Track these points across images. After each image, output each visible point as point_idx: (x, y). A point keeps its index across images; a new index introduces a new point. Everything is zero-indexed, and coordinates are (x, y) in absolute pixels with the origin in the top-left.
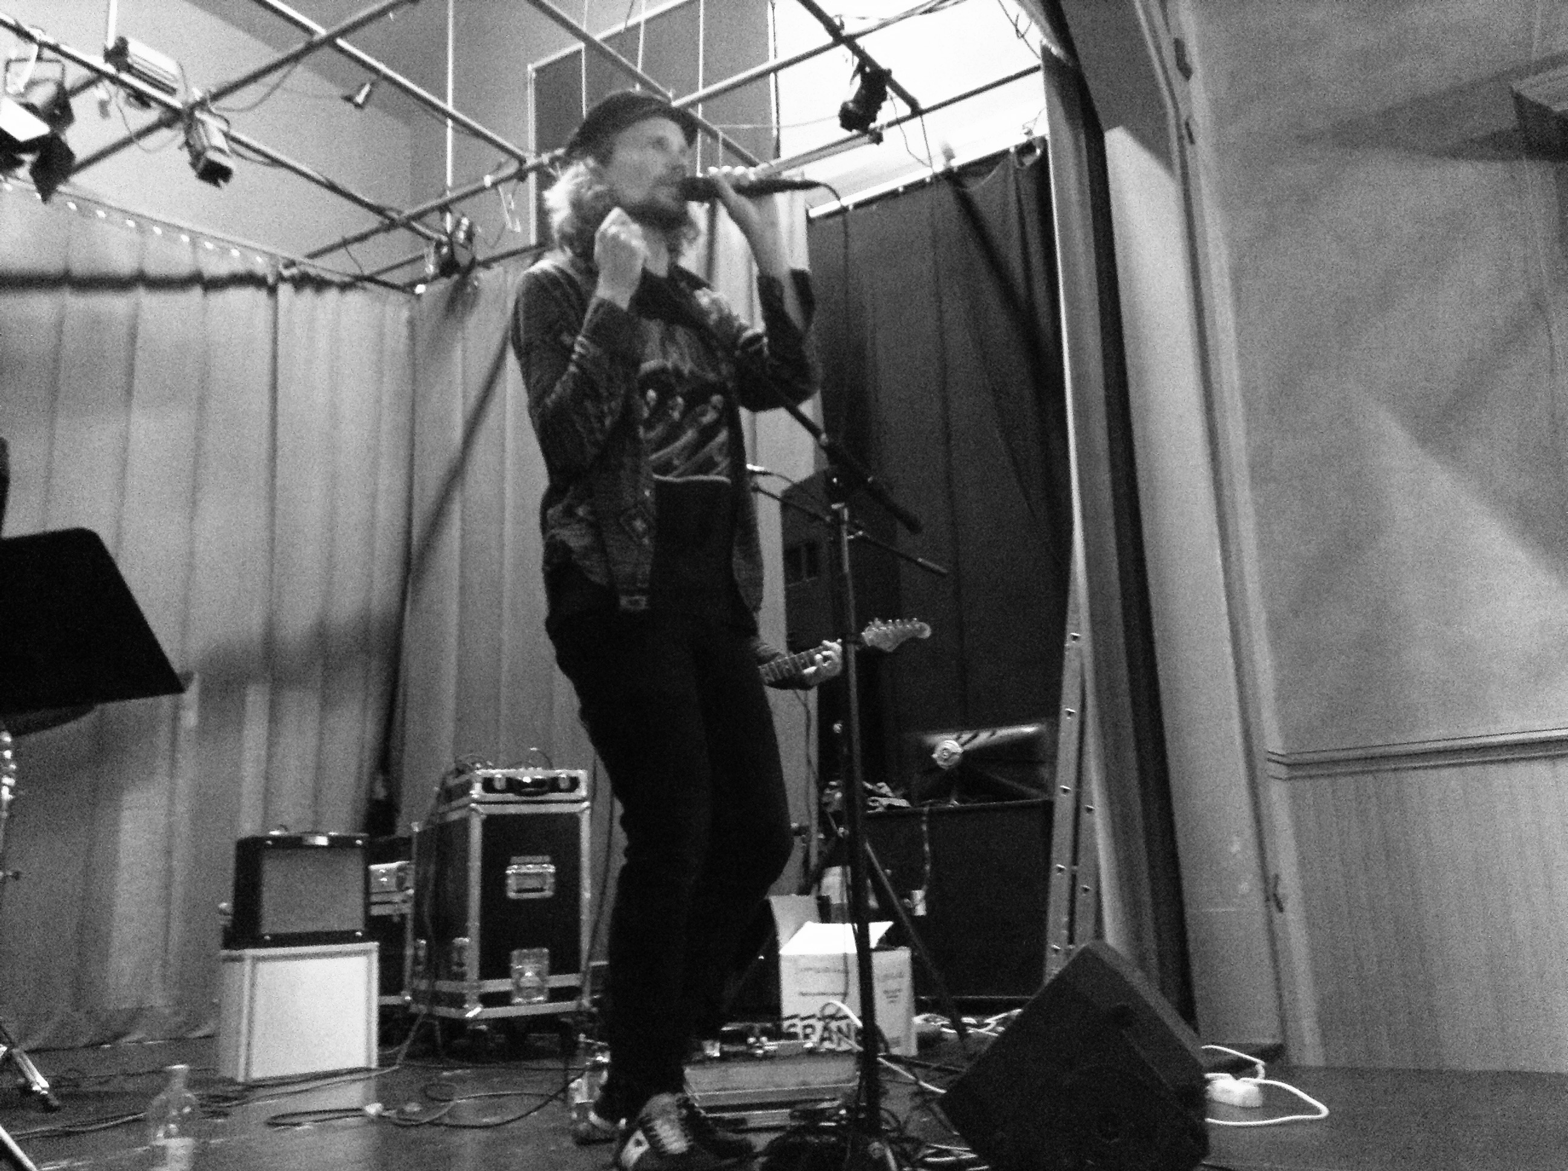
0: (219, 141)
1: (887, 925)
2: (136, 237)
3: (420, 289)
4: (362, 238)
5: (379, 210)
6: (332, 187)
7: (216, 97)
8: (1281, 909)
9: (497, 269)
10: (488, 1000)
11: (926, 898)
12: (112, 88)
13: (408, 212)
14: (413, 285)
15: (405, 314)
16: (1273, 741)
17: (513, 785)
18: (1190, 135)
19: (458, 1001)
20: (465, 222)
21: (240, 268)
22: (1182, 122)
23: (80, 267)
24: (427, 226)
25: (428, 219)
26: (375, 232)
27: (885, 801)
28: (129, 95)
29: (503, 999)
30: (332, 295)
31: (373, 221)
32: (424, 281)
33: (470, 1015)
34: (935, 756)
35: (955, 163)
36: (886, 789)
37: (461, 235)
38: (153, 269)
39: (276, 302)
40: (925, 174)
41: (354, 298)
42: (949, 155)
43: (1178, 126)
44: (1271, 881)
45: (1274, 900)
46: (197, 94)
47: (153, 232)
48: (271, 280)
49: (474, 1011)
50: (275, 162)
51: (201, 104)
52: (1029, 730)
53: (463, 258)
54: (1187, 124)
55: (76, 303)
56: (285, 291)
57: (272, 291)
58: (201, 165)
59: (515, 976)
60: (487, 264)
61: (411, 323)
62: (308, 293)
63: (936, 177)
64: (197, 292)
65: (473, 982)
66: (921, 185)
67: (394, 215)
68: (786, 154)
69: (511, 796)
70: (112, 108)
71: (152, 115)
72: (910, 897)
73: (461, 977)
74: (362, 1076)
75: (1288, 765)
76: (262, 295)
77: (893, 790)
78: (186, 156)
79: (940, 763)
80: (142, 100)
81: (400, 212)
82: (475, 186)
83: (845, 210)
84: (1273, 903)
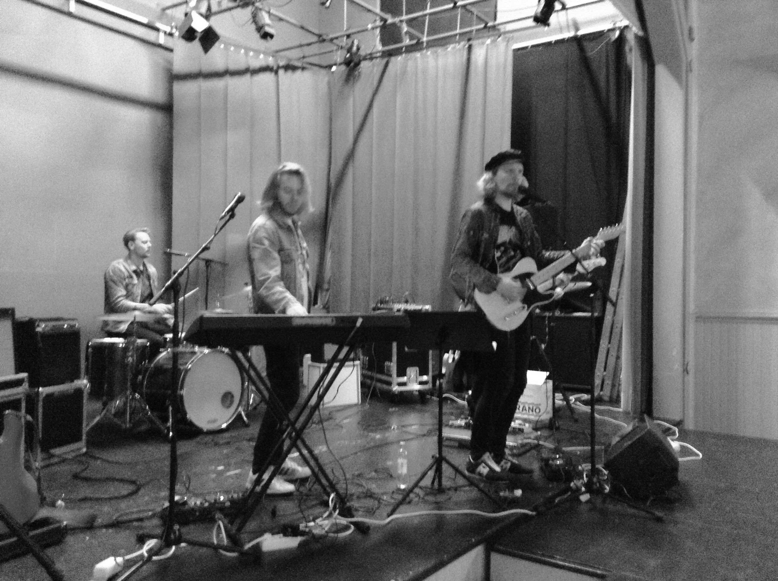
0: (267, 21)
2: (224, 53)
3: (334, 68)
4: (309, 45)
5: (320, 36)
6: (302, 28)
8: (688, 373)
9: (369, 63)
13: (331, 36)
14: (330, 67)
15: (326, 79)
18: (691, 69)
19: (390, 384)
20: (356, 42)
21: (264, 64)
23: (205, 68)
25: (340, 39)
26: (315, 43)
29: (404, 384)
30: (299, 73)
31: (315, 39)
32: (335, 64)
33: (394, 389)
37: (355, 49)
38: (233, 67)
39: (278, 77)
40: (566, 36)
41: (307, 74)
42: (577, 29)
43: (686, 65)
44: (686, 365)
45: (686, 371)
48: (275, 68)
49: (396, 388)
50: (281, 19)
53: (355, 58)
54: (690, 64)
55: (205, 85)
56: (281, 72)
57: (276, 72)
58: (262, 32)
59: (408, 376)
60: (365, 60)
61: (329, 83)
62: (289, 73)
63: (570, 39)
64: (248, 76)
65: (395, 378)
66: (562, 41)
67: (325, 37)
70: (223, 4)
74: (355, 407)
75: (696, 317)
76: (273, 75)
81: (327, 35)
82: (364, 28)
83: (526, 48)
84: (685, 372)
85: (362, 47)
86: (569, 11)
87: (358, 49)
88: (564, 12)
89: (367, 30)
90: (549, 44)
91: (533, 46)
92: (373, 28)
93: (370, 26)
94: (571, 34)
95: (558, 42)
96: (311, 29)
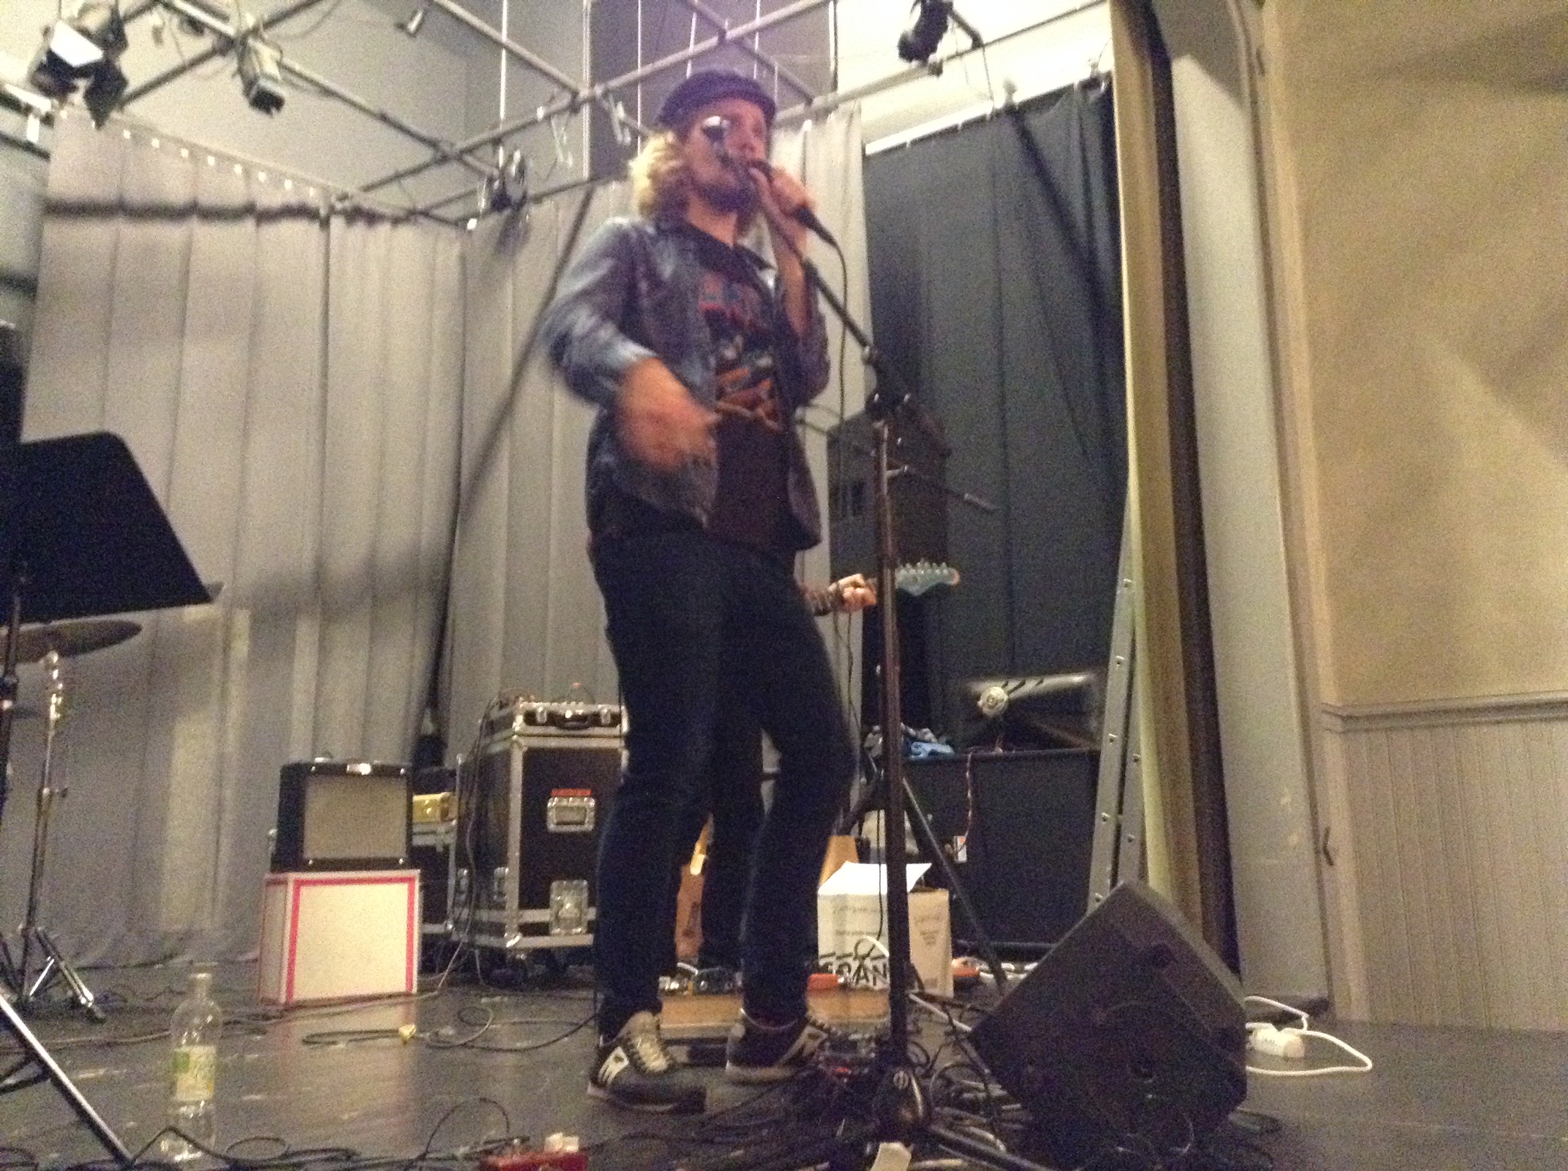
0: (272, 69)
1: (926, 867)
2: (189, 166)
3: (472, 224)
4: (415, 171)
5: (432, 144)
6: (384, 118)
7: (270, 23)
8: (1331, 863)
9: (548, 205)
10: (529, 930)
11: (967, 843)
12: (166, 15)
13: (461, 145)
14: (466, 220)
15: (456, 250)
16: (1328, 693)
17: (555, 719)
18: (1261, 65)
19: (499, 930)
20: (517, 156)
21: (293, 200)
22: (1254, 51)
23: (135, 195)
24: (480, 159)
25: (479, 153)
26: (426, 166)
27: (928, 748)
28: (182, 22)
29: (541, 929)
30: (384, 229)
31: (425, 154)
32: (476, 215)
33: (510, 944)
34: (980, 703)
35: (1018, 98)
36: (930, 735)
37: (513, 169)
38: (207, 199)
39: (328, 235)
40: (985, 109)
41: (406, 234)
42: (1011, 90)
43: (1249, 55)
44: (1322, 833)
45: (1324, 853)
46: (250, 21)
47: (205, 162)
48: (323, 212)
49: (513, 941)
50: (327, 92)
51: (255, 32)
52: (1077, 679)
53: (514, 192)
54: (1259, 55)
55: (131, 232)
56: (337, 224)
57: (325, 224)
58: (253, 92)
59: (555, 907)
60: (538, 199)
61: (463, 259)
62: (360, 227)
63: (997, 114)
64: (249, 224)
65: (512, 912)
66: (980, 122)
67: (446, 148)
68: (843, 88)
69: (552, 730)
70: (166, 35)
71: (205, 43)
72: (951, 842)
73: (501, 907)
74: (401, 1000)
75: (1342, 718)
76: (316, 226)
77: (938, 737)
78: (238, 84)
79: (986, 710)
80: (196, 27)
81: (452, 145)
82: (527, 119)
83: (902, 147)
84: (1323, 857)
85: (531, 164)
86: (988, 50)
87: (522, 170)
88: (979, 53)
89: (534, 122)
90: (952, 131)
91: (915, 142)
92: (548, 118)
93: (541, 113)
94: (1000, 103)
95: (969, 125)
96: (407, 122)
